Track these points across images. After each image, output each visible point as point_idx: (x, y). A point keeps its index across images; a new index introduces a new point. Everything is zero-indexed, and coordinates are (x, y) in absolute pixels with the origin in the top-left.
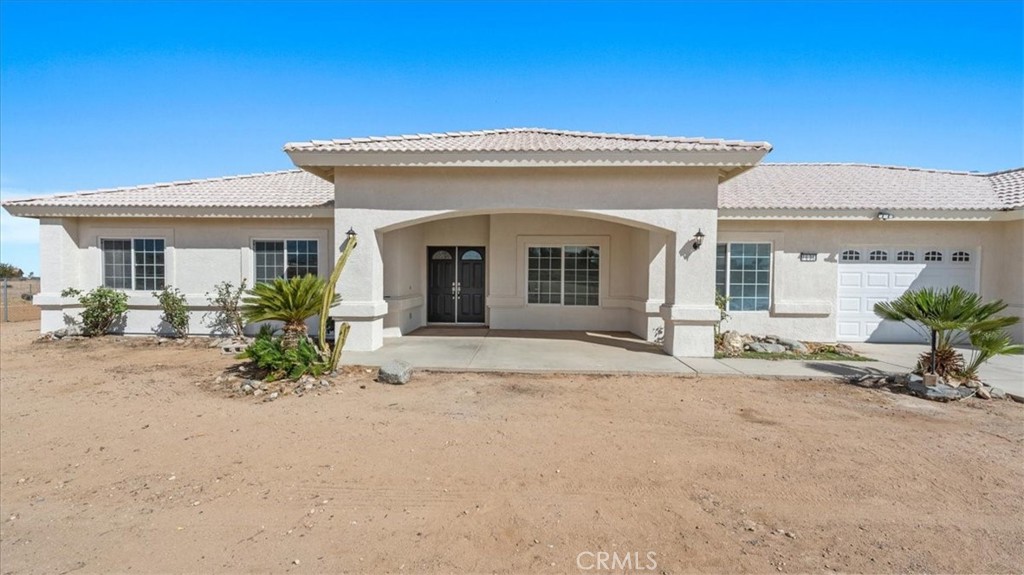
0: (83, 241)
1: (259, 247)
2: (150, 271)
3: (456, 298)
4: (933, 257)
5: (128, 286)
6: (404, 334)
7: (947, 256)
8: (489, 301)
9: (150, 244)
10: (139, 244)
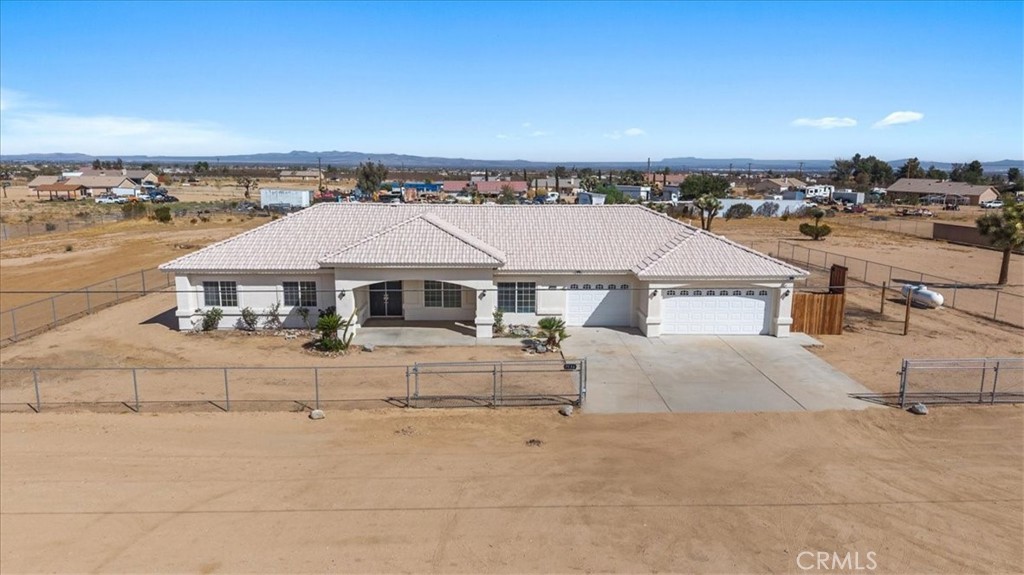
0: (193, 282)
1: (285, 284)
2: (229, 297)
3: (386, 303)
4: (611, 287)
5: (218, 304)
6: (363, 326)
7: (618, 287)
8: (404, 306)
9: (228, 284)
10: (223, 284)
